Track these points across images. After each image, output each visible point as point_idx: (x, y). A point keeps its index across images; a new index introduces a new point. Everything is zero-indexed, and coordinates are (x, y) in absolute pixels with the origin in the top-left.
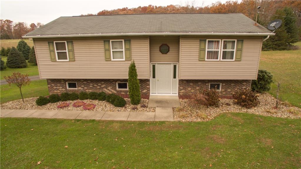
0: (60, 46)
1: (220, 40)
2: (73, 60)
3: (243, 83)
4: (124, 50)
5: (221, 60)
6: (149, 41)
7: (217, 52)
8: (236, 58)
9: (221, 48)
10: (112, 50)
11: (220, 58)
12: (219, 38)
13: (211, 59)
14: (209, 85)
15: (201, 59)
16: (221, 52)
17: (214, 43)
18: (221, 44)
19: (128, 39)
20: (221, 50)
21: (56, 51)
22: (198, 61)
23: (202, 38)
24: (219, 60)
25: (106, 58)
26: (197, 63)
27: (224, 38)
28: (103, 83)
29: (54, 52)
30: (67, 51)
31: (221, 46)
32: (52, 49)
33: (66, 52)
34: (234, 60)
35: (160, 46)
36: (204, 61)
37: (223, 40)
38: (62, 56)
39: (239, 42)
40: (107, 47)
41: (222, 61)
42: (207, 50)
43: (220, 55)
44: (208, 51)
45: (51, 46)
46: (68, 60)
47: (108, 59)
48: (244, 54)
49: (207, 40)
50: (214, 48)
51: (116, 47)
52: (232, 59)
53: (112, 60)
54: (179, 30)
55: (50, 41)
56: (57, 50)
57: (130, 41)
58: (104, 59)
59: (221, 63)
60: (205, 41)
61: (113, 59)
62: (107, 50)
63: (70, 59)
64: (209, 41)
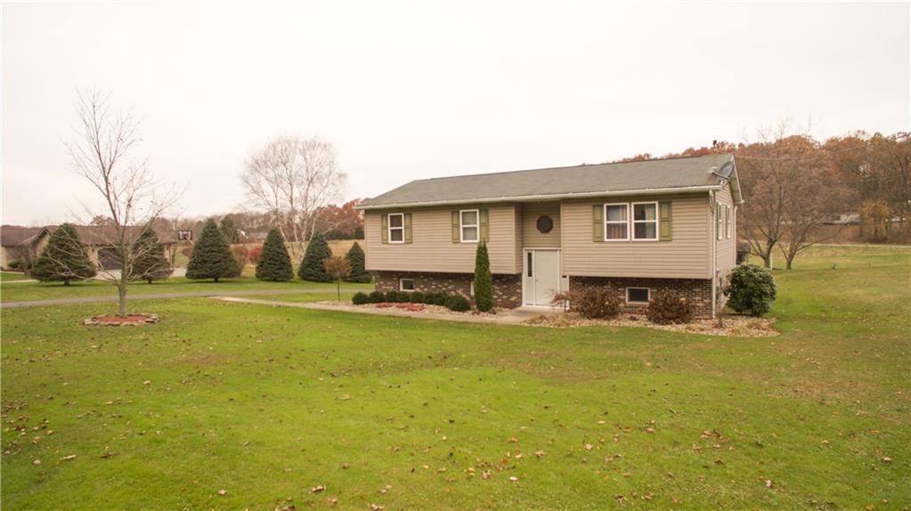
0: (396, 221)
1: (628, 204)
2: (409, 242)
3: (694, 290)
4: (478, 226)
5: (634, 239)
6: (513, 210)
7: (624, 226)
8: (661, 236)
9: (631, 218)
10: (461, 226)
11: (631, 236)
12: (625, 201)
13: (619, 238)
14: (624, 291)
15: (598, 240)
16: (631, 225)
17: (621, 210)
18: (630, 210)
19: (484, 208)
20: (631, 221)
21: (390, 228)
22: (591, 242)
23: (596, 202)
24: (628, 239)
25: (453, 239)
26: (591, 245)
27: (635, 201)
28: (451, 281)
29: (387, 229)
30: (403, 228)
31: (630, 214)
32: (384, 223)
33: (401, 230)
34: (657, 239)
35: (537, 219)
36: (603, 242)
37: (633, 204)
38: (397, 235)
39: (663, 205)
40: (455, 220)
41: (634, 242)
42: (606, 222)
43: (631, 231)
44: (608, 225)
45: (384, 221)
46: (403, 242)
47: (456, 241)
48: (676, 228)
49: (605, 205)
50: (621, 218)
51: (468, 221)
52: (655, 237)
53: (462, 241)
54: (559, 191)
55: (382, 212)
56: (392, 226)
57: (487, 211)
58: (451, 240)
59: (633, 245)
60: (602, 206)
61: (464, 239)
62: (456, 226)
63: (406, 239)
64: (608, 207)
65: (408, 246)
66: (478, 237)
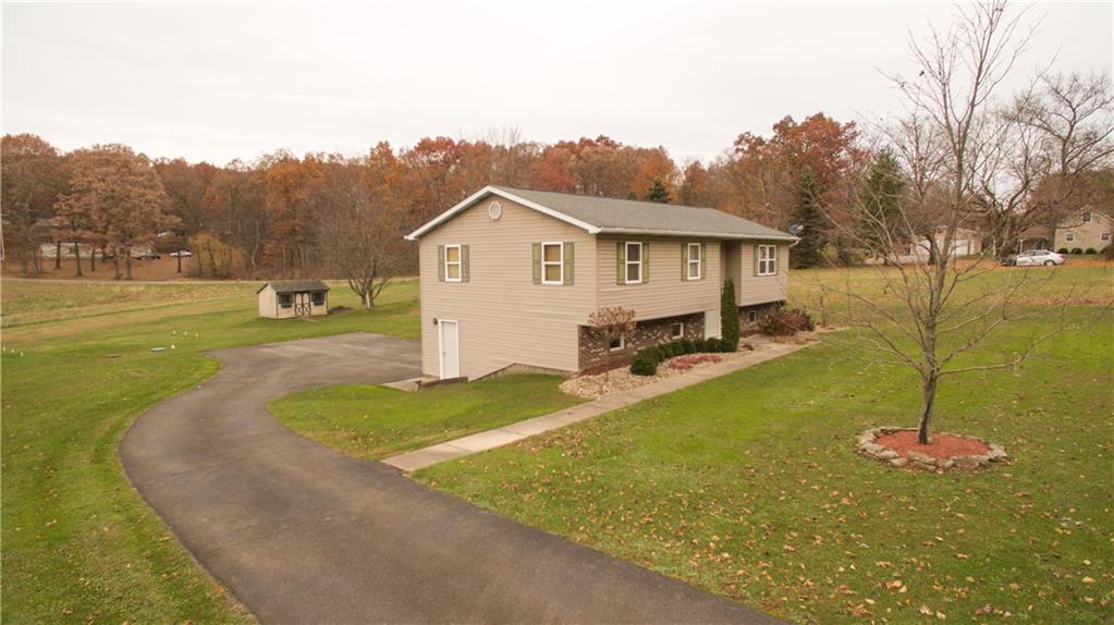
65: (645, 286)
66: (699, 273)
